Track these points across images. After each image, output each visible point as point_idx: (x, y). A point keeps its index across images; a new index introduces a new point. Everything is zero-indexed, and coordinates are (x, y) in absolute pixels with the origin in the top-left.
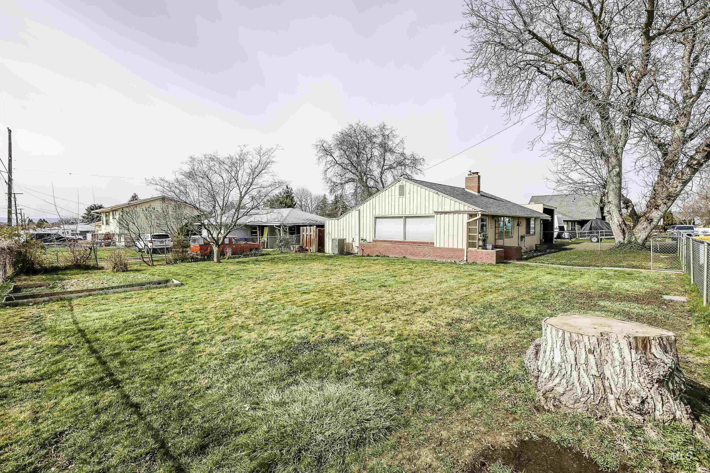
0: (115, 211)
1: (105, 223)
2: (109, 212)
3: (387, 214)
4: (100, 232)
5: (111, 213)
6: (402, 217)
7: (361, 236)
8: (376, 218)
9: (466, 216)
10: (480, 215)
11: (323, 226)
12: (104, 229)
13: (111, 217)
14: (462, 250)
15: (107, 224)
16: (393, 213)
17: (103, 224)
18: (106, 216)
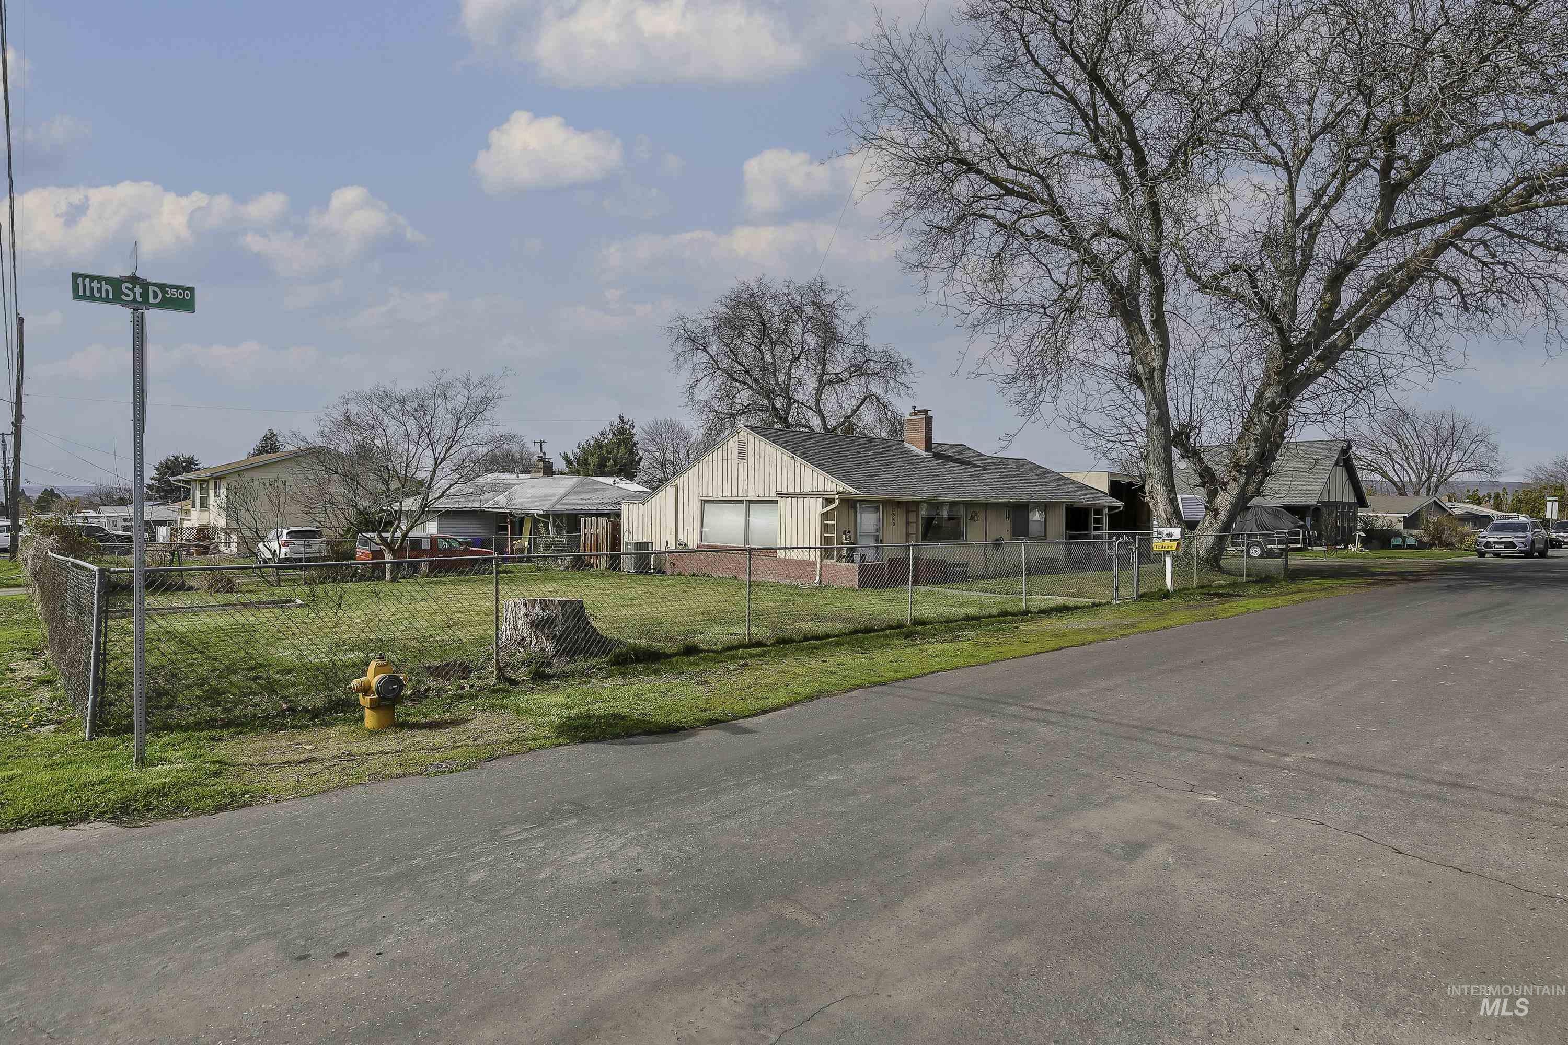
0: (220, 478)
1: (198, 505)
2: (207, 481)
3: (720, 495)
4: (187, 524)
5: (212, 484)
6: (741, 502)
7: (680, 537)
8: (704, 502)
9: (820, 501)
10: (837, 501)
11: (619, 515)
12: (195, 519)
13: (211, 493)
14: (814, 563)
15: (204, 505)
16: (729, 494)
17: (194, 506)
18: (201, 489)
